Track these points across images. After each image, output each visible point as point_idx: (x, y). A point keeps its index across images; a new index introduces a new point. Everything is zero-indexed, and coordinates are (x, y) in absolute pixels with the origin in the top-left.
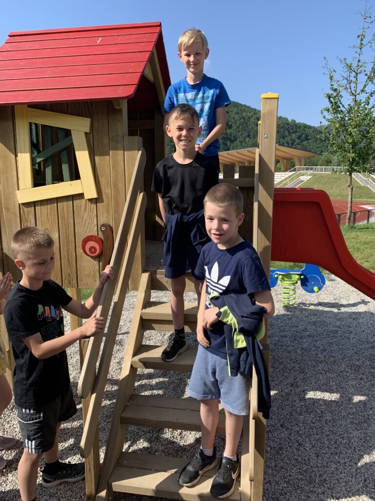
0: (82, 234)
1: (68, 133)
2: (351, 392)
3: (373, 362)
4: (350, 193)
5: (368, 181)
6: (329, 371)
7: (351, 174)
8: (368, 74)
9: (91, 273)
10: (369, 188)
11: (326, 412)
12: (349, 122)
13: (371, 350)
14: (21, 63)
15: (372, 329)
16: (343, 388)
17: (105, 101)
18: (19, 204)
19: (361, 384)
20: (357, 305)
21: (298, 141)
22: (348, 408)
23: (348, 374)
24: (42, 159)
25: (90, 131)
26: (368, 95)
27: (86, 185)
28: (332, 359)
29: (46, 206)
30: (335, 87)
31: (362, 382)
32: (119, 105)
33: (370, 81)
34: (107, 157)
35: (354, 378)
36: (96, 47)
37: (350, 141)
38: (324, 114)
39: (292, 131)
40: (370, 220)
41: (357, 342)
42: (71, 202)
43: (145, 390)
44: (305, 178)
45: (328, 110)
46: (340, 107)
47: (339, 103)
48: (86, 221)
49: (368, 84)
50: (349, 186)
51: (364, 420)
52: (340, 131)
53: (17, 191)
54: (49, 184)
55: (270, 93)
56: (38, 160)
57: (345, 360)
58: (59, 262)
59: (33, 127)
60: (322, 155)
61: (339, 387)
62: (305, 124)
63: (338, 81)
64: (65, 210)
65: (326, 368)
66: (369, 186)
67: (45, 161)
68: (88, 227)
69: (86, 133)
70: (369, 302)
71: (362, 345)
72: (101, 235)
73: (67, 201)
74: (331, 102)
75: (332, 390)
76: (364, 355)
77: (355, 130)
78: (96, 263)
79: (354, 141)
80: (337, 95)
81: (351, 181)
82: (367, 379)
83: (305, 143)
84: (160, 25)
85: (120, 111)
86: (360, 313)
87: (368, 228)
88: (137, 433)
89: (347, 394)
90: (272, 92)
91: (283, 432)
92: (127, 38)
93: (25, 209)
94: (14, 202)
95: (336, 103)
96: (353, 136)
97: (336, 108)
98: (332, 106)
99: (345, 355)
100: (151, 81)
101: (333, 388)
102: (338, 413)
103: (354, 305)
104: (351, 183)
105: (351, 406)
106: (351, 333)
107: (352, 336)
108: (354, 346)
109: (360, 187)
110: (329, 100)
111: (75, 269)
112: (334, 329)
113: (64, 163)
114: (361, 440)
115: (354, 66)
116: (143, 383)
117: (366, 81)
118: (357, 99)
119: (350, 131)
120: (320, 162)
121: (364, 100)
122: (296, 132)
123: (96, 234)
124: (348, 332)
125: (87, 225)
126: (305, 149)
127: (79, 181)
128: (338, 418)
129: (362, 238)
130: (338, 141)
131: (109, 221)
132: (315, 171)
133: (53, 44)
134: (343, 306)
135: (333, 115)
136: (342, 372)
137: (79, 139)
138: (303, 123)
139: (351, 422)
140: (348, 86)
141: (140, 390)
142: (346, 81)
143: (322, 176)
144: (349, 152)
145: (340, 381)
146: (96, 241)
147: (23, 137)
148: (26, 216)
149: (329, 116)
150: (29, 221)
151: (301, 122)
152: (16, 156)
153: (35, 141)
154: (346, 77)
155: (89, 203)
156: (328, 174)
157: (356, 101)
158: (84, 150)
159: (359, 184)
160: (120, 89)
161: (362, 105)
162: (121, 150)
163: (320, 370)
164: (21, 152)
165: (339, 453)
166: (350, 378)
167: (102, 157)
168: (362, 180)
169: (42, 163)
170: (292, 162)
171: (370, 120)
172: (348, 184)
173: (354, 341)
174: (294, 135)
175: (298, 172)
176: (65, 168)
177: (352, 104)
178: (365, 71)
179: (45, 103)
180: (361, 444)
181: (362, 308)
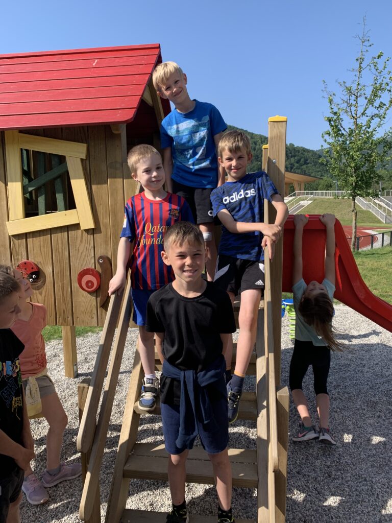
0: (77, 268)
1: (62, 159)
2: (369, 432)
3: (390, 398)
4: (354, 218)
5: (369, 205)
6: (345, 408)
7: (354, 199)
8: (368, 98)
9: (88, 310)
10: (371, 213)
11: (344, 455)
12: (351, 145)
13: (387, 385)
14: (12, 87)
15: (386, 361)
16: (360, 427)
17: (102, 126)
18: (10, 236)
19: (379, 422)
20: (368, 336)
21: (296, 165)
22: (367, 449)
23: (364, 412)
24: (34, 188)
25: (87, 157)
26: (369, 118)
27: (82, 215)
28: (347, 395)
29: (38, 238)
30: (335, 110)
31: (381, 420)
32: (117, 130)
33: (371, 104)
34: (105, 186)
35: (371, 416)
36: (92, 70)
37: (353, 165)
38: (325, 138)
39: (290, 155)
40: (374, 245)
41: (371, 376)
42: (66, 233)
43: (148, 436)
44: (305, 203)
45: (329, 134)
46: (340, 130)
47: (339, 126)
48: (82, 253)
49: (368, 108)
50: (353, 211)
51: (385, 462)
52: (342, 155)
53: (7, 222)
54: (41, 214)
55: (277, 116)
56: (30, 189)
57: (360, 396)
58: (53, 298)
59: (25, 153)
60: (322, 179)
61: (356, 427)
62: (304, 148)
63: (338, 105)
64: (60, 242)
65: (341, 406)
66: (371, 210)
67: (37, 190)
68: (84, 259)
69: (82, 160)
70: (380, 333)
71: (377, 379)
72: (98, 269)
73: (61, 232)
74: (332, 126)
75: (349, 430)
76: (380, 390)
77: (358, 153)
78: (94, 298)
79: (356, 166)
80: (338, 118)
81: (355, 205)
82: (385, 417)
83: (304, 167)
84: (159, 47)
85: (119, 136)
86: (372, 344)
87: (374, 254)
88: (140, 486)
89: (366, 434)
90: (280, 115)
91: (300, 479)
92: (125, 60)
93: (16, 241)
94: (4, 234)
95: (336, 126)
96: (355, 160)
97: (337, 131)
98: (333, 129)
99: (360, 391)
100: (150, 105)
101: (350, 427)
102: (357, 456)
103: (365, 336)
104: (355, 208)
105: (370, 447)
106: (364, 366)
107: (366, 369)
108: (368, 381)
109: (363, 212)
110: (330, 123)
111: (70, 305)
112: (346, 362)
113: (59, 193)
114: (385, 485)
115: (354, 90)
116: (145, 428)
117: (367, 105)
118: (358, 122)
119: (352, 155)
120: (320, 186)
121: (365, 123)
122: (295, 156)
123: (93, 267)
124: (361, 365)
125: (83, 257)
126: (304, 173)
127: (75, 210)
128: (357, 462)
129: (368, 264)
130: (340, 165)
131: (107, 253)
132: (316, 196)
133: (45, 67)
134: (353, 337)
135: (334, 138)
136: (358, 409)
137: (74, 166)
138: (301, 147)
139: (372, 466)
140: (348, 110)
141: (142, 436)
142: (346, 104)
143: (322, 201)
144: (352, 176)
145: (357, 420)
146: (93, 275)
147: (14, 164)
148: (17, 249)
149: (331, 140)
150: (20, 254)
151: (300, 146)
152: (6, 185)
153: (25, 168)
154: (346, 100)
155: (85, 234)
156: (329, 199)
157: (356, 124)
158: (79, 178)
159: (361, 208)
160: (119, 113)
161: (364, 128)
162: (120, 178)
163: (334, 408)
164: (12, 181)
165: (362, 501)
166: (367, 416)
167: (99, 186)
168: (363, 204)
169: (33, 192)
170: (292, 187)
171: (372, 143)
172: (352, 209)
173: (369, 375)
174: (292, 159)
175: (299, 197)
176: (60, 198)
177: (353, 127)
178: (365, 94)
179: (37, 128)
180: (385, 490)
181: (373, 340)
